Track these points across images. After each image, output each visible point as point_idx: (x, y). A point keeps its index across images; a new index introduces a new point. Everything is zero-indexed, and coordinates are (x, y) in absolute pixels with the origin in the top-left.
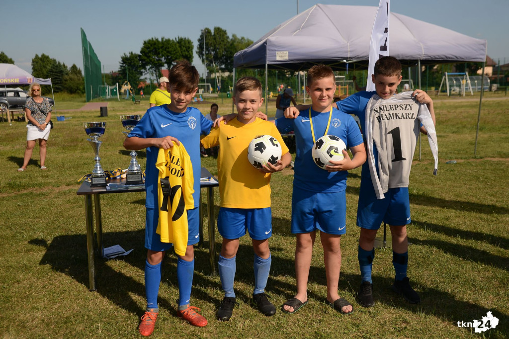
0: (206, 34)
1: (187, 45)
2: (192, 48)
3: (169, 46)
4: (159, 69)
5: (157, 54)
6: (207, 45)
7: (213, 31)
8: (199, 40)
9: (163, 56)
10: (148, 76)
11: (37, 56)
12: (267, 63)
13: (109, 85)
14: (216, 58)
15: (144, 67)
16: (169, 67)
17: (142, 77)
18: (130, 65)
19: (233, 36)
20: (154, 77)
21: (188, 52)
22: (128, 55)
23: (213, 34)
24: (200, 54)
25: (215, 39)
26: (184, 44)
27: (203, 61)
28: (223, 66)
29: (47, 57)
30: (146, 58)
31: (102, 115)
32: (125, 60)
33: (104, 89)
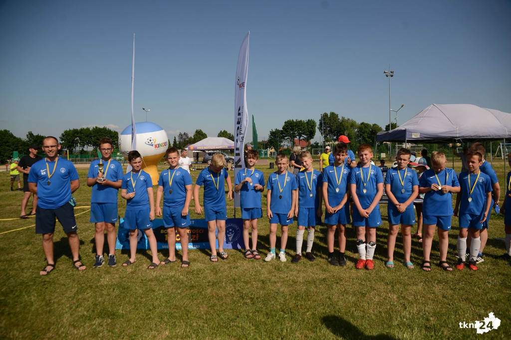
0: (325, 116)
1: (312, 124)
2: (316, 126)
3: (300, 125)
4: (293, 139)
5: (292, 130)
6: (325, 123)
7: (329, 115)
8: (320, 120)
9: (296, 131)
10: (286, 143)
11: (221, 131)
12: (407, 139)
13: (264, 149)
14: (331, 131)
15: (283, 137)
16: (300, 138)
17: (282, 144)
18: (275, 136)
19: (342, 118)
20: (290, 145)
21: (312, 128)
22: (274, 130)
23: (329, 117)
24: (320, 129)
25: (330, 120)
26: (311, 124)
27: (322, 134)
28: (335, 138)
29: (226, 132)
30: (285, 132)
31: (270, 168)
32: (272, 133)
33: (260, 151)
